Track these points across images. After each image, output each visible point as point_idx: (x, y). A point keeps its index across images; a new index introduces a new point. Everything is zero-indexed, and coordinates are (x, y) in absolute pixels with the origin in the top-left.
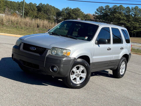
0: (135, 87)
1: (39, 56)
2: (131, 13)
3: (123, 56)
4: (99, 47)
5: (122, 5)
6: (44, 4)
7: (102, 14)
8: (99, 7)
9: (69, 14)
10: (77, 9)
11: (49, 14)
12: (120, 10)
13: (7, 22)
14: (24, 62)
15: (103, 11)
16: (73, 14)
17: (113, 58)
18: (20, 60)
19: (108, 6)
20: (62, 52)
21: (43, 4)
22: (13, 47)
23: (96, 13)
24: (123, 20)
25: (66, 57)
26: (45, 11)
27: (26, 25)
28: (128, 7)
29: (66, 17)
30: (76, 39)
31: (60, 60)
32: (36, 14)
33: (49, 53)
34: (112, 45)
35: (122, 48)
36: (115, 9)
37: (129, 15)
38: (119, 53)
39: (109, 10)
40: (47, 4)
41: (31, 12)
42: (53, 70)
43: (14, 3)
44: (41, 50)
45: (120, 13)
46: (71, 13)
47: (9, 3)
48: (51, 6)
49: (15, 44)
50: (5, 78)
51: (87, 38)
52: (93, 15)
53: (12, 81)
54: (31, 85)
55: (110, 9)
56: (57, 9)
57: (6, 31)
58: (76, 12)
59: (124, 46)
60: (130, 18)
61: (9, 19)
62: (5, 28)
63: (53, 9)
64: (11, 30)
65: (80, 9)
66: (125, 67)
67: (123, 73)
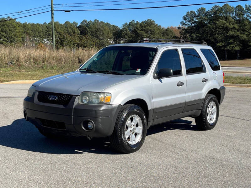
0: (231, 141)
1: (63, 108)
2: (245, 16)
3: (209, 93)
4: (162, 82)
5: (227, 3)
6: (90, 21)
7: (193, 25)
8: (188, 13)
9: (135, 32)
10: (149, 22)
11: (100, 37)
12: (226, 12)
13: (26, 61)
14: (42, 121)
15: (194, 19)
16: (143, 32)
17: (191, 97)
18: (36, 118)
19: (202, 10)
20: (98, 98)
21: (88, 21)
22: (24, 100)
23: (184, 24)
24: (233, 30)
25: (106, 104)
26: (94, 32)
27: (59, 61)
28: (238, 6)
29: (131, 39)
30: (122, 75)
31: (95, 111)
32: (77, 40)
33: (77, 101)
34: (184, 77)
35: (205, 80)
36: (215, 13)
37: (243, 19)
38: (201, 89)
39: (206, 16)
40: (95, 20)
41: (68, 37)
42: (86, 127)
43: (38, 26)
44: (65, 99)
45: (226, 18)
46: (139, 30)
47: (30, 26)
48: (102, 22)
49: (26, 95)
50: (15, 150)
51: (139, 71)
52: (179, 28)
53: (27, 152)
54: (56, 155)
55: (207, 14)
56: (113, 26)
57: (25, 76)
58: (148, 27)
59: (209, 76)
60: (245, 25)
61: (30, 55)
62: (23, 71)
63: (106, 27)
64: (34, 73)
65: (153, 21)
66: (216, 110)
67: (214, 120)
